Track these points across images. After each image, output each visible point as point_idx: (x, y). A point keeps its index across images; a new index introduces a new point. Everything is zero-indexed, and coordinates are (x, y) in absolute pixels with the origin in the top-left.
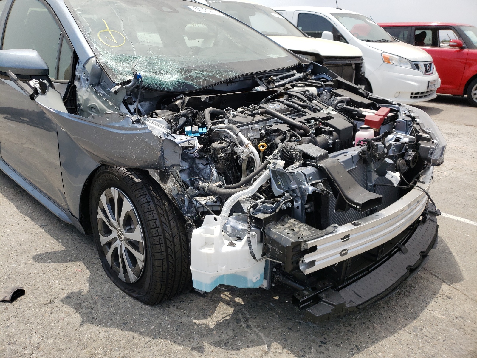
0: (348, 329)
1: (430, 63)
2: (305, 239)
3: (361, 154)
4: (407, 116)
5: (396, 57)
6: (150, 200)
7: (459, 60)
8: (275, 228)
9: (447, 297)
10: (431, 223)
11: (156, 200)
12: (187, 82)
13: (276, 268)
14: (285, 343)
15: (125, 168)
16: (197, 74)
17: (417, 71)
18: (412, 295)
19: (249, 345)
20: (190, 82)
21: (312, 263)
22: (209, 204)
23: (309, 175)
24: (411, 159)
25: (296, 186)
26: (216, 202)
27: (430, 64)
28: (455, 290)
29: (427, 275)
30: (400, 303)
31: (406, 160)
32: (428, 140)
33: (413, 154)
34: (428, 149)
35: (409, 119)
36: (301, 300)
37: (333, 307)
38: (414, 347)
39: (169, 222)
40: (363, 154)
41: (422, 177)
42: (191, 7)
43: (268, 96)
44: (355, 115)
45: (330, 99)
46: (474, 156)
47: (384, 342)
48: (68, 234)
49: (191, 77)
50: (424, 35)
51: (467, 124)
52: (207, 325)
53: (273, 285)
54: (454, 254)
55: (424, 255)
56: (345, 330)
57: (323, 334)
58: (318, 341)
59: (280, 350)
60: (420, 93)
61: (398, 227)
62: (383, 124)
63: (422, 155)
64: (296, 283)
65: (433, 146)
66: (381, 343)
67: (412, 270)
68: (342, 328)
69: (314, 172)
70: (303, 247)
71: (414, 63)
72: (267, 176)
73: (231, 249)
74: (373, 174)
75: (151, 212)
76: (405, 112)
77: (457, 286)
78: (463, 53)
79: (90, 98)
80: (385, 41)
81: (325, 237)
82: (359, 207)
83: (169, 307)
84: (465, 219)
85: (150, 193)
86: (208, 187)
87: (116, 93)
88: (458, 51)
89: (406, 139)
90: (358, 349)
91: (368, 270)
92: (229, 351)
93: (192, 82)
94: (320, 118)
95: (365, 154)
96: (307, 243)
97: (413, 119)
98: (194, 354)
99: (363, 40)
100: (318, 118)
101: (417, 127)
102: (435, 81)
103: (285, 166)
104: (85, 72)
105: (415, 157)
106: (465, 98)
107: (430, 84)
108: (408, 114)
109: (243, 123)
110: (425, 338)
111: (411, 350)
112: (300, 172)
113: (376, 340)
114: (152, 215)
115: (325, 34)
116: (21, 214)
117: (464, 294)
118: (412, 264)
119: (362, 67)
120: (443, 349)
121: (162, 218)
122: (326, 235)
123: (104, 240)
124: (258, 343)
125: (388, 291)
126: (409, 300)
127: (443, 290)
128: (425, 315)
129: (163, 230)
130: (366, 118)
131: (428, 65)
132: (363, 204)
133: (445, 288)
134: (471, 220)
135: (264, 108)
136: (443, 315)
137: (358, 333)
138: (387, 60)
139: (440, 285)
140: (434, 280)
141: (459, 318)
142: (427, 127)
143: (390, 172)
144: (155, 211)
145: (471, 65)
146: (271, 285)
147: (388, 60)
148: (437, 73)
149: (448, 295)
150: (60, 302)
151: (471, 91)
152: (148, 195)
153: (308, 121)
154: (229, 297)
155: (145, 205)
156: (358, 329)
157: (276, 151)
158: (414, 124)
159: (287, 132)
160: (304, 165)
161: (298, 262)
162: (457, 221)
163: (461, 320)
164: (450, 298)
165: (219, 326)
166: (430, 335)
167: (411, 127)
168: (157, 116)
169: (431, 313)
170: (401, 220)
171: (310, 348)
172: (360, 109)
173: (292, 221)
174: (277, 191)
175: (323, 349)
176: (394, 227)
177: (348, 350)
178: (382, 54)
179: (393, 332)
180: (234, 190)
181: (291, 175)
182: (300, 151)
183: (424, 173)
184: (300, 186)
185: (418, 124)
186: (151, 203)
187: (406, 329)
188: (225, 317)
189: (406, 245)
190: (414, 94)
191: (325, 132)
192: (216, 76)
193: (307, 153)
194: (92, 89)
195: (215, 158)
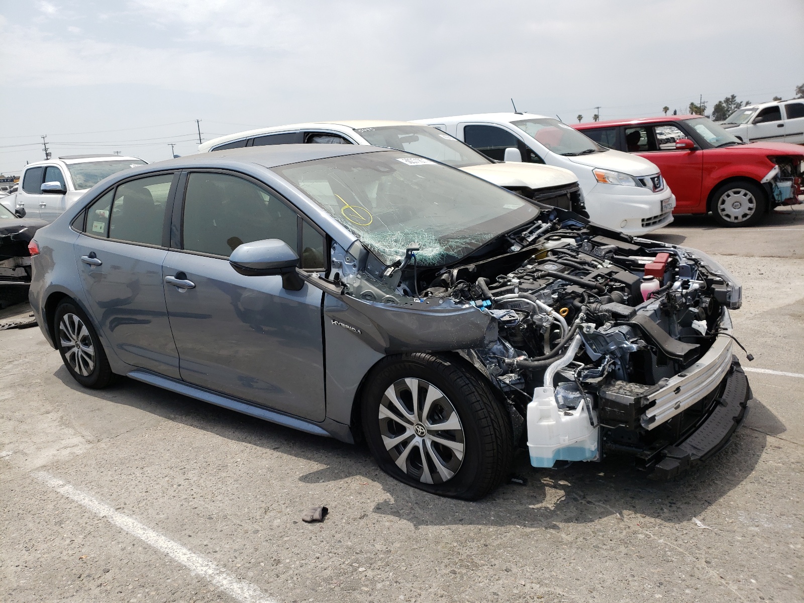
0: (689, 489)
1: (657, 175)
2: (645, 394)
3: (662, 307)
4: (688, 259)
5: (613, 173)
6: (468, 382)
7: (693, 166)
8: (610, 390)
9: (776, 447)
10: (739, 374)
11: (473, 382)
12: (449, 253)
13: (605, 437)
14: (635, 509)
15: (427, 354)
16: (455, 242)
17: (643, 189)
18: (740, 451)
19: (600, 516)
20: (451, 253)
21: (653, 419)
22: (514, 382)
23: (627, 333)
24: (707, 305)
25: (615, 346)
26: (519, 379)
27: (658, 177)
28: (782, 441)
29: (748, 432)
30: (732, 460)
31: (703, 308)
32: (721, 283)
33: (708, 300)
34: (725, 293)
35: (692, 263)
36: (647, 459)
37: (680, 461)
38: (762, 493)
39: (490, 402)
40: (664, 307)
41: (721, 324)
42: (400, 160)
43: (531, 256)
44: (630, 265)
45: (592, 250)
46: (748, 295)
47: (730, 493)
48: (315, 452)
49: (451, 247)
50: (636, 135)
51: (725, 254)
52: (546, 508)
53: (605, 456)
54: (768, 407)
55: (744, 406)
56: (688, 490)
57: (668, 497)
58: (666, 502)
59: (633, 516)
60: (653, 218)
61: (717, 376)
62: (665, 272)
63: (719, 299)
64: (632, 447)
65: (729, 289)
66: (728, 494)
67: (738, 420)
68: (685, 490)
69: (629, 331)
70: (644, 402)
71: (637, 178)
72: (579, 342)
73: (568, 418)
74: (676, 326)
75: (473, 394)
76: (684, 255)
77: (783, 436)
78: (697, 155)
79: (362, 285)
80: (590, 152)
81: (661, 390)
82: (682, 359)
83: (495, 500)
84: (766, 370)
85: (465, 375)
86: (517, 362)
87: (391, 275)
88: (689, 154)
89: (695, 285)
90: (709, 503)
91: (695, 427)
92: (584, 524)
93: (453, 253)
94: (606, 274)
95: (666, 306)
96: (648, 397)
97: (696, 262)
98: (551, 531)
99: (563, 155)
100: (603, 274)
101: (704, 271)
102: (669, 199)
103: (596, 328)
104: (348, 258)
105: (710, 303)
106: (711, 216)
107: (664, 204)
108: (688, 257)
109: (534, 290)
110: (769, 484)
111: (760, 496)
112: (617, 331)
113: (722, 494)
114: (474, 398)
115: (509, 152)
116: (233, 441)
117: (794, 443)
118: (737, 415)
119: (579, 195)
120: (790, 490)
121: (484, 399)
122: (661, 388)
123: (390, 442)
124: (607, 513)
125: (723, 442)
126: (740, 457)
127: (770, 443)
128: (760, 466)
129: (488, 411)
130: (646, 267)
131: (656, 179)
132: (685, 354)
133: (770, 440)
134: (774, 370)
135: (541, 271)
136: (779, 463)
137: (702, 492)
138: (602, 179)
139: (765, 439)
140: (756, 435)
141: (795, 463)
142: (714, 269)
143: (695, 321)
144: (476, 392)
145: (710, 171)
146: (603, 456)
147: (604, 178)
148: (669, 188)
149: (777, 445)
150: (373, 514)
151: (717, 206)
152: (464, 377)
153: (595, 278)
154: (552, 482)
155: (465, 387)
156: (701, 488)
157: (581, 315)
158: (699, 267)
159: (585, 294)
160: (616, 325)
161: (639, 420)
162: (758, 374)
163: (799, 464)
164: (779, 448)
165: (558, 506)
166: (773, 481)
167: (696, 271)
168: (432, 294)
169: (766, 464)
170: (717, 369)
171: (662, 509)
172: (630, 257)
173: (619, 382)
174: (593, 355)
175: (674, 508)
176: (714, 376)
177: (700, 506)
178: (594, 171)
179: (735, 485)
180: (548, 361)
181: (608, 337)
182: (608, 311)
183: (722, 320)
184: (620, 346)
185: (703, 267)
186: (470, 385)
187: (747, 480)
188: (560, 498)
189: (724, 397)
190: (645, 220)
191: (617, 289)
192: (473, 241)
193: (617, 312)
194: (362, 275)
195: (513, 331)
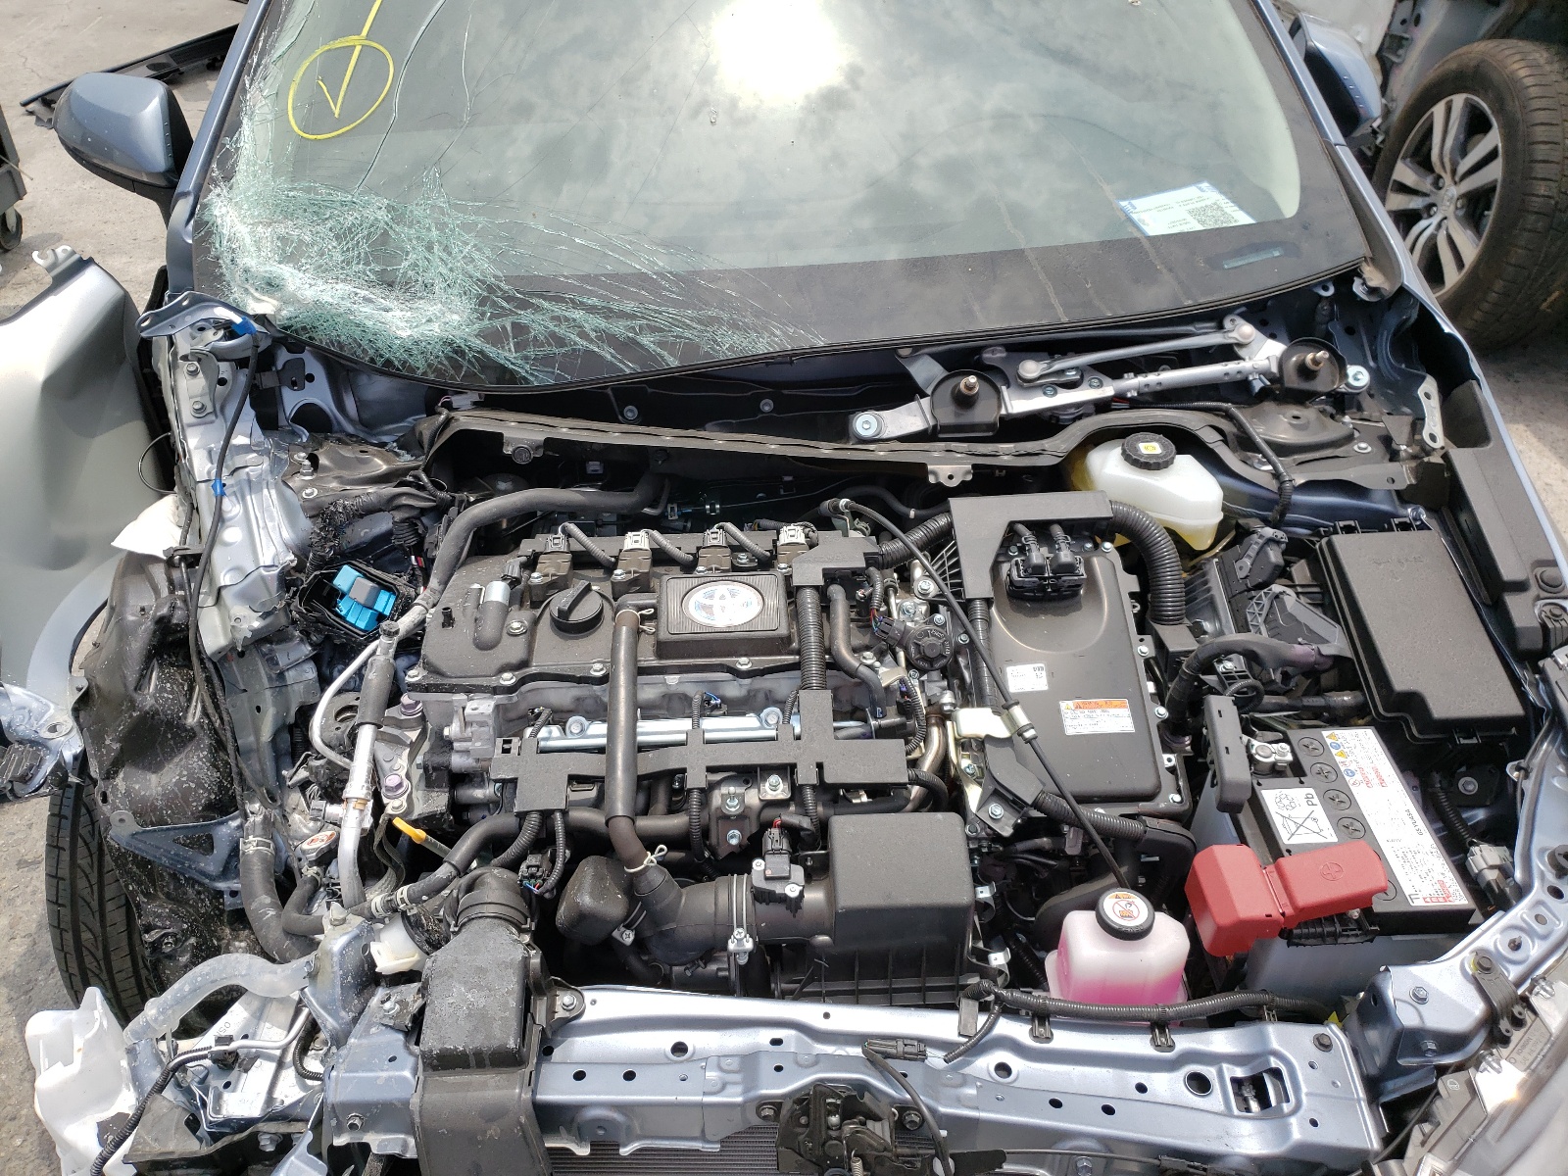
12: (491, 351)
16: (556, 319)
20: (504, 353)
49: (520, 329)
93: (512, 356)
192: (646, 340)
